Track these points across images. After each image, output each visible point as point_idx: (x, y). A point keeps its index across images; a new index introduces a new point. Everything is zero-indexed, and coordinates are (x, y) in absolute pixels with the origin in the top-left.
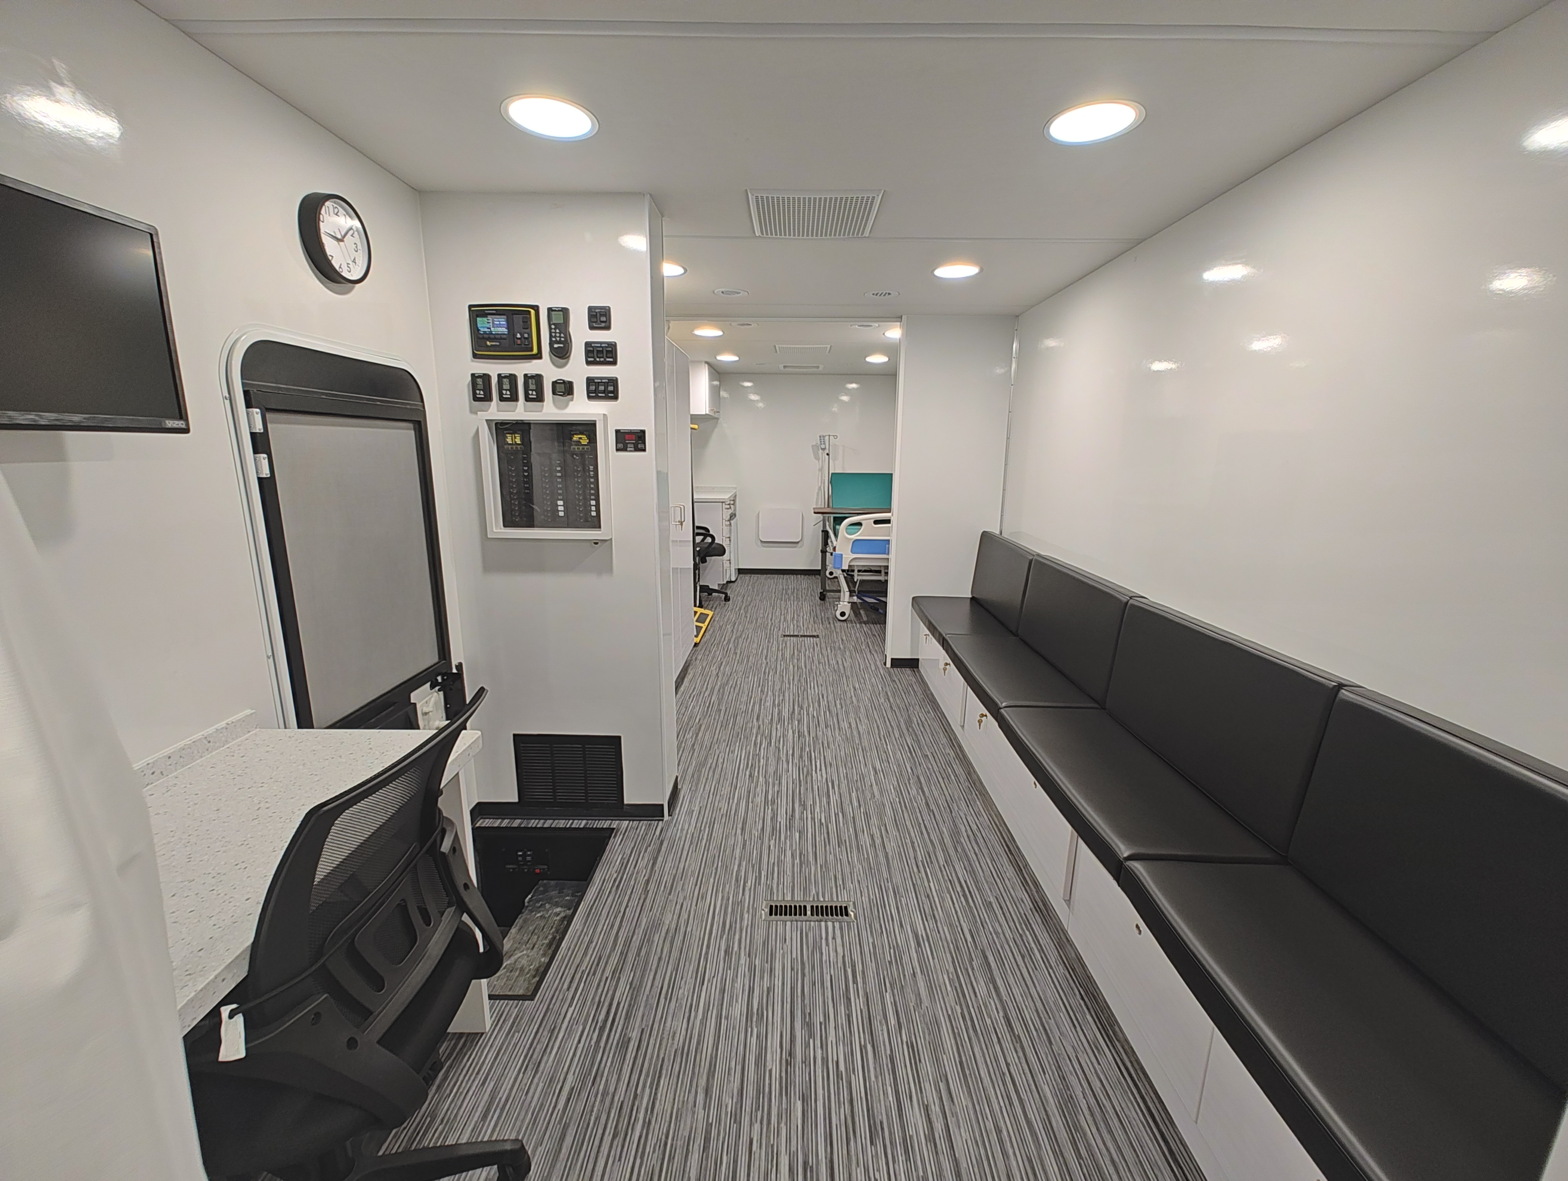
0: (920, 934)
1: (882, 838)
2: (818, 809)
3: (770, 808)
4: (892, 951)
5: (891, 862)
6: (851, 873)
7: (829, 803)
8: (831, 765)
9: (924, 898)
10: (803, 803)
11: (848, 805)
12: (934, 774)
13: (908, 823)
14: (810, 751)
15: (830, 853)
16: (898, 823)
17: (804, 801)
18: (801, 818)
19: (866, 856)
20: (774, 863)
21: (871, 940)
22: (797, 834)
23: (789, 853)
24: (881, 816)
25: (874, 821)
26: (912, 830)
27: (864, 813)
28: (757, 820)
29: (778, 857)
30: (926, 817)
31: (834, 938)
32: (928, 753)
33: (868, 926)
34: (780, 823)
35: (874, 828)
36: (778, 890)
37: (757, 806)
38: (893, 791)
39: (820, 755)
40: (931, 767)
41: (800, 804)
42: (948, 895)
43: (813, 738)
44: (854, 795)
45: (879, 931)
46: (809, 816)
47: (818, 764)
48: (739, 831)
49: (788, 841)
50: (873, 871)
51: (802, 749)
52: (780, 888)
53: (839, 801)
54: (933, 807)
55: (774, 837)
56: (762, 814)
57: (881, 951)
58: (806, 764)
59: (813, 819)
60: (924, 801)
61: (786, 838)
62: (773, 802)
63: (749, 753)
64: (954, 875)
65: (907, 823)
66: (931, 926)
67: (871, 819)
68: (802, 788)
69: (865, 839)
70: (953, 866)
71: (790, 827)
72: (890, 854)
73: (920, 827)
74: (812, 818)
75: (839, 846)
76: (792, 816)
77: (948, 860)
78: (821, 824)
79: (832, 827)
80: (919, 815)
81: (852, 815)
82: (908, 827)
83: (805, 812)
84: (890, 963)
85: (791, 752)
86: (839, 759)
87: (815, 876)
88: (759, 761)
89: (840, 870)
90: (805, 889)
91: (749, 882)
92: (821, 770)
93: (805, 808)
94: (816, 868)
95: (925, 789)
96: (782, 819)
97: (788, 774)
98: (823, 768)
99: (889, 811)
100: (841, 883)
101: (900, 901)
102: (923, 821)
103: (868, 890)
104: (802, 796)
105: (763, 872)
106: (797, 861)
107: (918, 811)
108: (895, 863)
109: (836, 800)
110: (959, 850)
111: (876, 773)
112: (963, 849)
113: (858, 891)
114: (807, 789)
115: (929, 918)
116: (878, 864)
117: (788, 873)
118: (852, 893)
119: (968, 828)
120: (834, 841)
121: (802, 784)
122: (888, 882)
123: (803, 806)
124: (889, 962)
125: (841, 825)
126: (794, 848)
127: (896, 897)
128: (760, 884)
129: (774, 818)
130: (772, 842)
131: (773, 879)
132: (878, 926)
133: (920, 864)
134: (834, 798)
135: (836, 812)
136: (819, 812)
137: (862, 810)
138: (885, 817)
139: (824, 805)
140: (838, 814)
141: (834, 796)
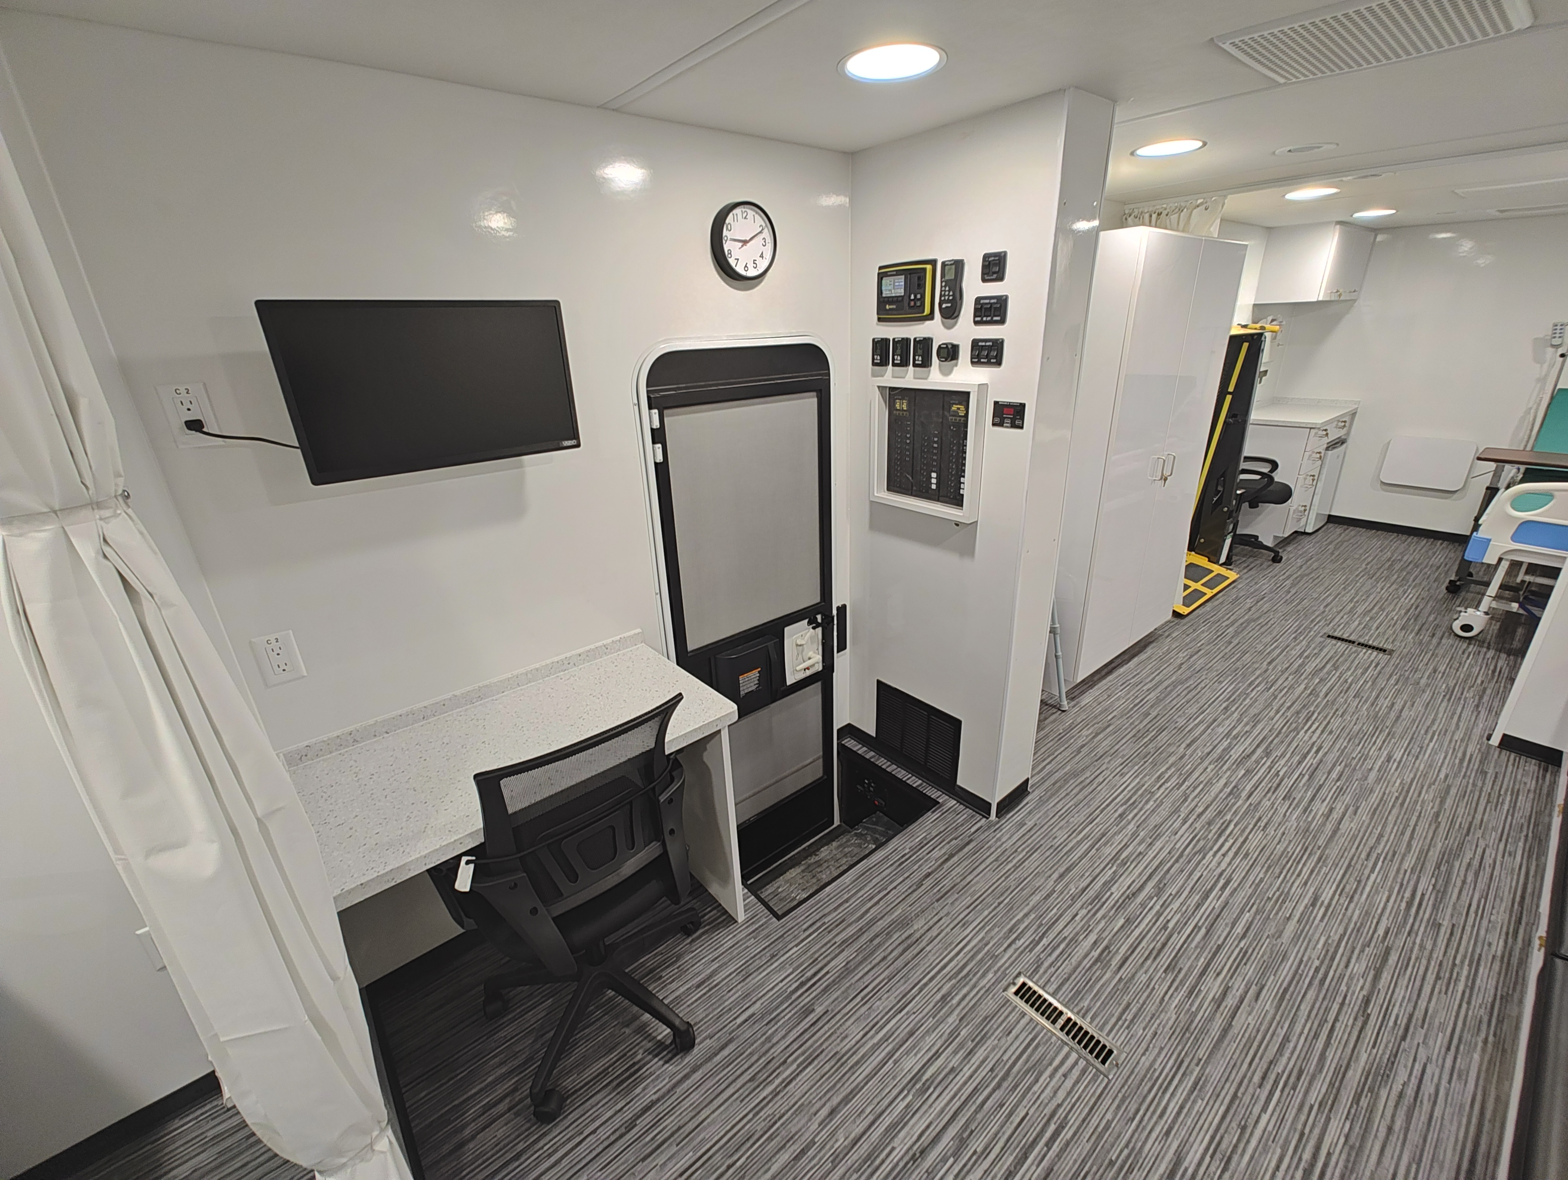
0: (1186, 1164)
1: (1241, 1001)
2: (1175, 905)
3: (1114, 868)
4: (1126, 1152)
5: (1226, 1042)
6: (1154, 1015)
7: (1198, 906)
8: (1247, 855)
9: (1234, 1125)
10: (1161, 886)
11: (1226, 925)
12: (1424, 962)
14: (1230, 821)
15: (1146, 972)
18: (1143, 905)
19: (1194, 1009)
20: (1065, 938)
21: (1109, 1116)
22: (1122, 921)
23: (1092, 938)
25: (1250, 971)
27: (1242, 949)
28: (1087, 874)
29: (1077, 934)
30: (1346, 1019)
31: (1065, 1076)
32: (1445, 923)
33: (1120, 1095)
34: (1112, 894)
35: (1240, 979)
36: (1045, 972)
37: (1100, 858)
38: (1320, 946)
40: (1429, 946)
41: (1157, 886)
42: (1279, 1151)
43: (1251, 804)
44: (1247, 916)
45: (1131, 1115)
46: (1157, 907)
48: (1055, 876)
49: (1103, 923)
50: (1187, 1035)
51: (1220, 812)
52: (1049, 971)
53: (1216, 911)
54: (1374, 1010)
55: (1090, 907)
56: (1098, 871)
57: (1111, 1140)
58: (1210, 837)
59: (1159, 914)
60: (1364, 992)
61: (1103, 917)
62: (1124, 863)
63: (1143, 785)
64: (1317, 1131)
66: (1212, 1168)
67: (1245, 964)
68: (1177, 866)
69: (1212, 987)
70: (1328, 1119)
71: (1120, 907)
72: (1234, 1031)
74: (1158, 911)
75: (1165, 971)
76: (1133, 895)
77: (1328, 1104)
78: (1165, 927)
79: (1177, 941)
80: (1336, 1007)
81: (1220, 942)
83: (1155, 899)
84: (1112, 1163)
85: (1200, 810)
86: (1267, 853)
87: (1102, 986)
88: (1147, 802)
89: (1141, 1001)
90: (1078, 992)
91: (1022, 940)
93: (1158, 894)
94: (1112, 978)
95: (1386, 976)
96: (1117, 891)
97: (1173, 837)
99: (1286, 971)
100: (1129, 1017)
101: (1194, 1102)
102: (1336, 1020)
103: (1159, 1053)
104: (1168, 876)
105: (1045, 939)
106: (1095, 954)
107: (1339, 999)
108: (1231, 1048)
109: (1214, 908)
110: (1364, 1102)
111: (1313, 904)
112: (1371, 1110)
113: (1144, 1045)
115: (1218, 1155)
116: (1204, 1030)
117: (1073, 960)
118: (1133, 1042)
119: (1414, 1081)
120: (1165, 959)
121: (1181, 860)
122: (1197, 1065)
123: (1159, 890)
124: (1111, 1160)
125: (1193, 945)
126: (1104, 935)
127: (1192, 1092)
128: (1031, 951)
129: (1107, 885)
130: (1084, 911)
131: (1050, 955)
132: (1133, 1108)
133: (1272, 1077)
134: (1213, 903)
135: (1200, 924)
136: (1175, 909)
137: (1242, 945)
138: (1272, 977)
139: (1189, 905)
140: (1200, 928)
141: (1215, 901)
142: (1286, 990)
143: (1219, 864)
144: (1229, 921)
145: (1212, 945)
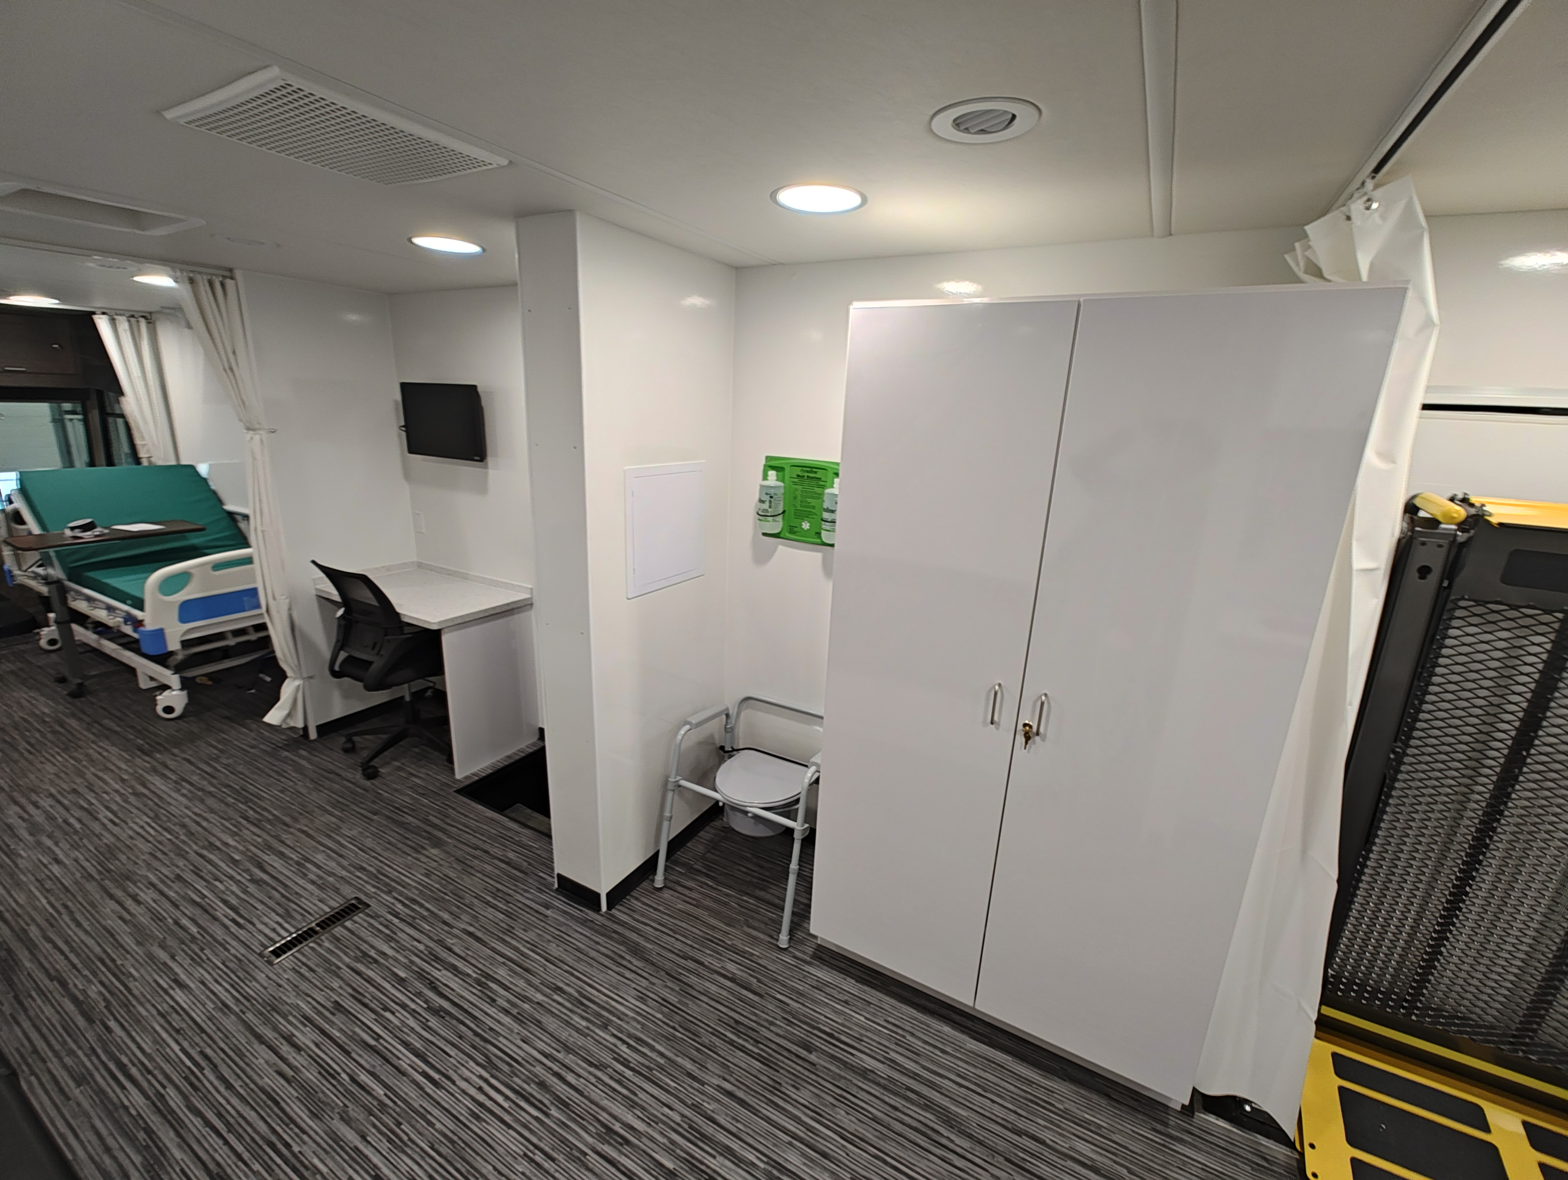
10: (442, 1013)
11: (374, 1066)
13: (251, 1115)
16: (269, 1102)
17: (443, 1018)
20: (396, 934)
22: (404, 975)
24: (308, 1094)
25: (311, 1075)
26: (239, 1108)
27: (339, 1074)
39: (517, 1120)
47: (500, 1099)
53: (395, 1061)
65: (253, 1113)
67: (320, 1073)
73: (227, 1124)
74: (407, 1006)
78: (386, 1009)
82: (248, 1109)
92: (480, 1089)
98: (481, 1098)
109: (399, 1059)
114: (460, 1037)
131: (381, 923)
134: (406, 1060)
135: (381, 1041)
136: (407, 1021)
137: (344, 1076)
138: (296, 1094)
139: (408, 1035)
140: (377, 1040)
141: (408, 1062)
142: (277, 1103)
143: (466, 1080)
144: (378, 1071)
145: (351, 1046)
